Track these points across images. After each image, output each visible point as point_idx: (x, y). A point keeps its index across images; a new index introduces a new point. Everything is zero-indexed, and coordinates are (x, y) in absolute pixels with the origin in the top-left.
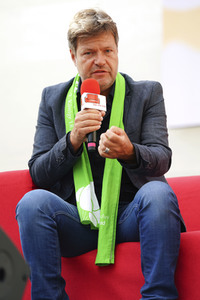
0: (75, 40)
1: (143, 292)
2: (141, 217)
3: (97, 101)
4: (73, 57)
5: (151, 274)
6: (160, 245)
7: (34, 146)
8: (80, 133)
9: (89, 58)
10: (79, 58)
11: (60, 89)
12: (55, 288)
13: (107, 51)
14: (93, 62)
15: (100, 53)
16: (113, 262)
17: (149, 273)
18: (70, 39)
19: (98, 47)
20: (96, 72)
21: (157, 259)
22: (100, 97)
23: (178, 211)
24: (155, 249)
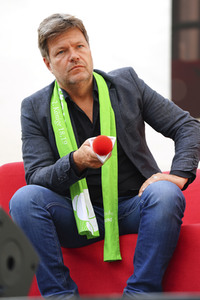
1: (129, 284)
2: (144, 214)
6: (155, 245)
12: (60, 277)
13: (78, 46)
21: (150, 257)
23: (182, 216)
24: (150, 247)
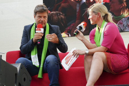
0: (36, 13)
3: (40, 30)
4: (35, 17)
5: (52, 81)
7: (21, 43)
8: (35, 39)
9: (39, 18)
10: (36, 18)
11: (30, 26)
13: (45, 17)
14: (40, 20)
15: (43, 17)
16: (42, 78)
17: (51, 80)
18: (35, 12)
19: (42, 16)
20: (41, 23)
22: (41, 29)
